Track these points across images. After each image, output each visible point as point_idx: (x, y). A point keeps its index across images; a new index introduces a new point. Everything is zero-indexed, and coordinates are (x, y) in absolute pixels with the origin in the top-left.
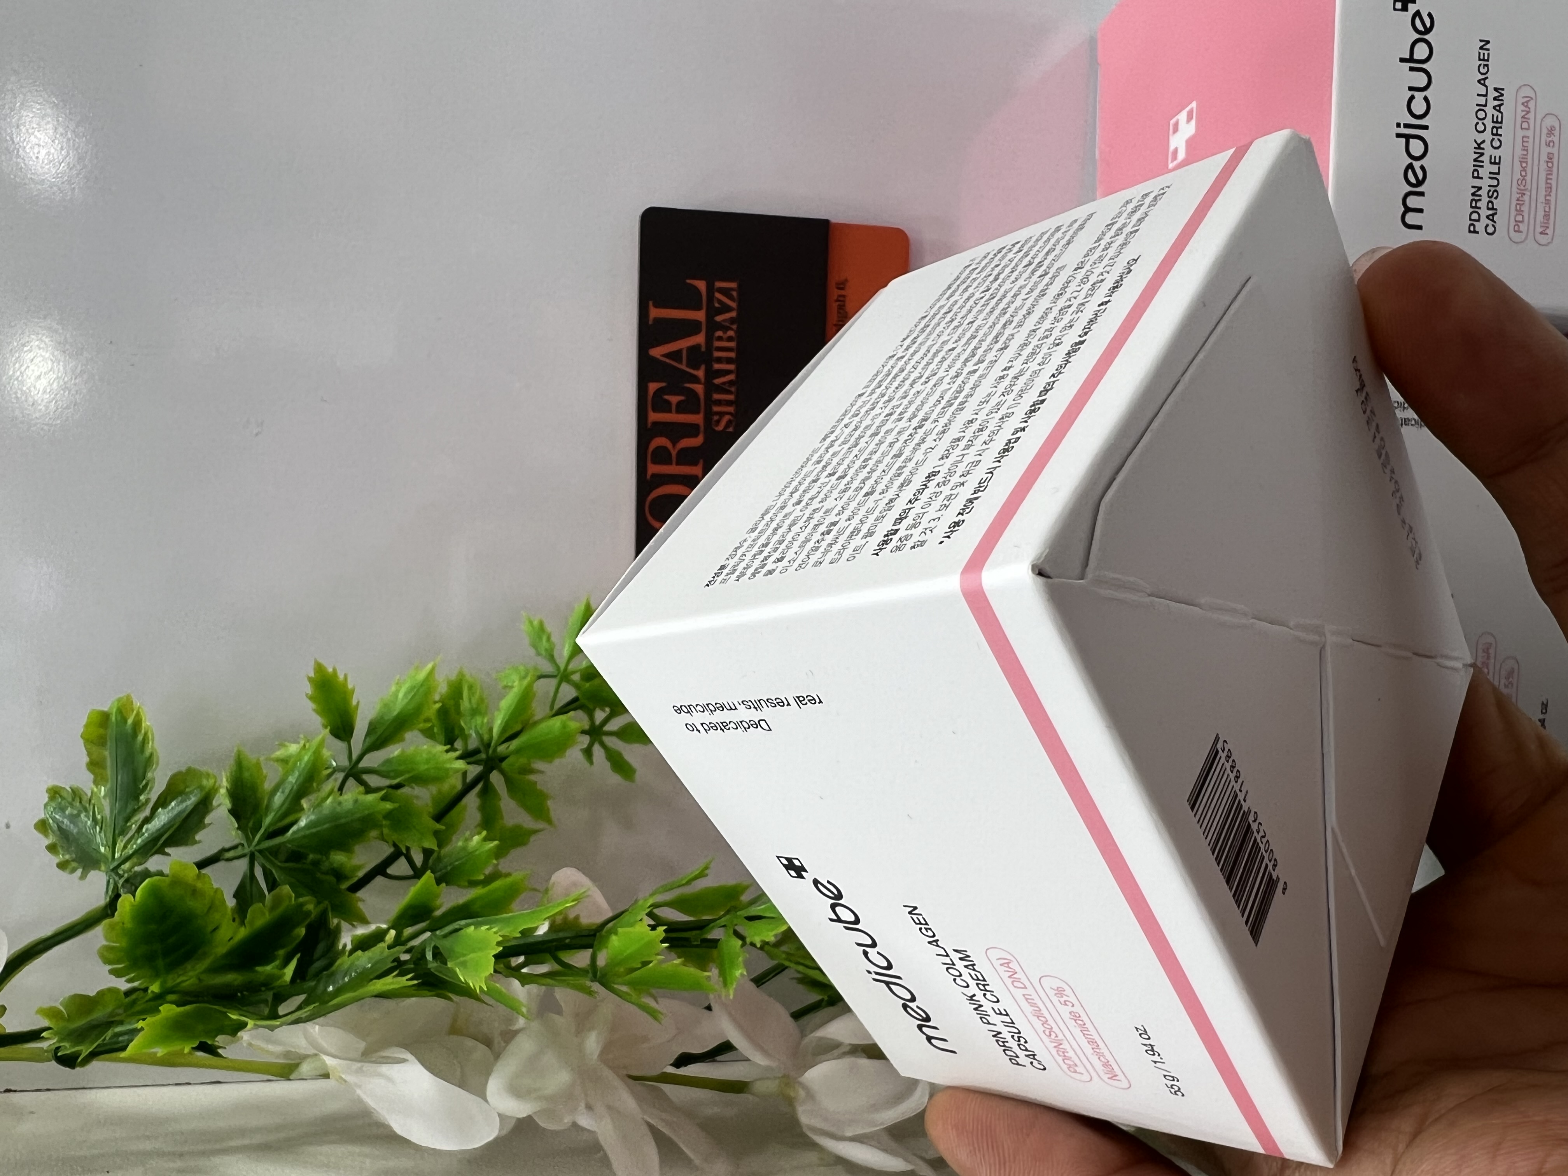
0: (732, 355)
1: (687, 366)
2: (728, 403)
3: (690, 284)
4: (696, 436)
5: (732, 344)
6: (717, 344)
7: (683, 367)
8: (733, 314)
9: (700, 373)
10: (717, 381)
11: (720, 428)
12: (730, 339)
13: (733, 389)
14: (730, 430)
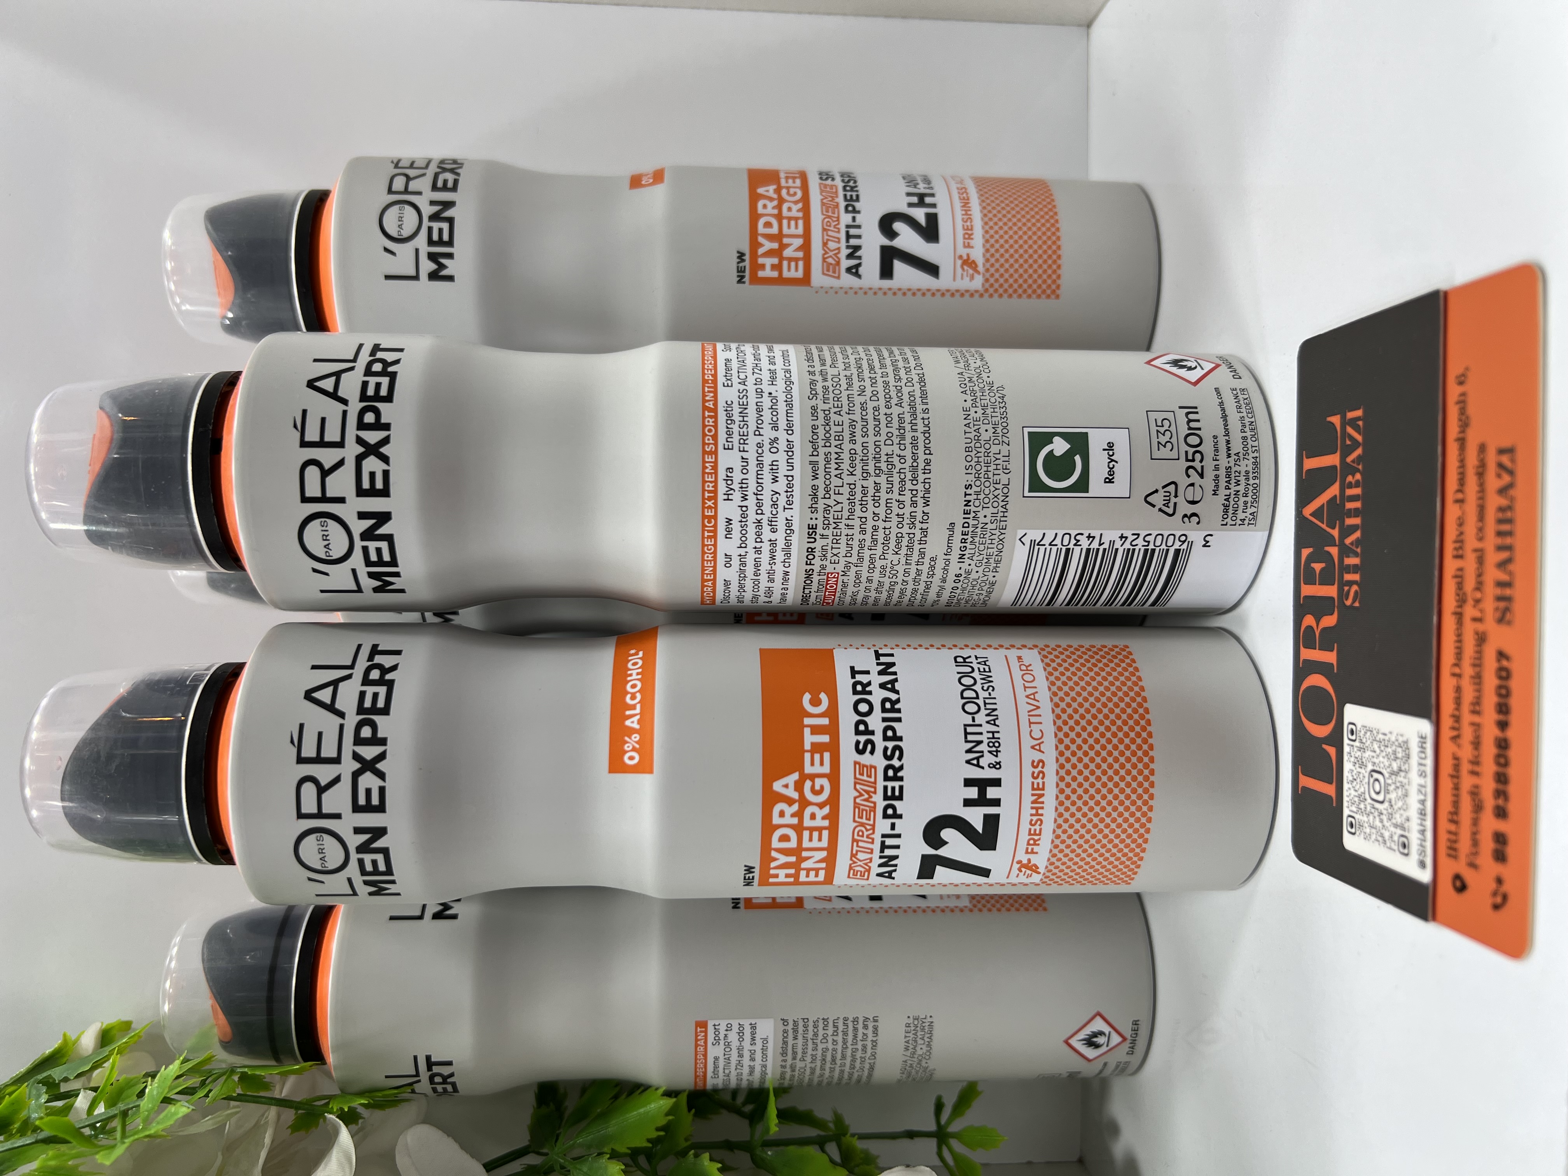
0: (1358, 505)
1: (1327, 526)
2: (1355, 569)
3: (1330, 422)
4: (1332, 614)
5: (1357, 491)
6: (1349, 492)
7: (1324, 526)
8: (1359, 451)
9: (1335, 533)
10: (1348, 541)
11: (1348, 603)
12: (1357, 484)
13: (1359, 550)
14: (1357, 604)
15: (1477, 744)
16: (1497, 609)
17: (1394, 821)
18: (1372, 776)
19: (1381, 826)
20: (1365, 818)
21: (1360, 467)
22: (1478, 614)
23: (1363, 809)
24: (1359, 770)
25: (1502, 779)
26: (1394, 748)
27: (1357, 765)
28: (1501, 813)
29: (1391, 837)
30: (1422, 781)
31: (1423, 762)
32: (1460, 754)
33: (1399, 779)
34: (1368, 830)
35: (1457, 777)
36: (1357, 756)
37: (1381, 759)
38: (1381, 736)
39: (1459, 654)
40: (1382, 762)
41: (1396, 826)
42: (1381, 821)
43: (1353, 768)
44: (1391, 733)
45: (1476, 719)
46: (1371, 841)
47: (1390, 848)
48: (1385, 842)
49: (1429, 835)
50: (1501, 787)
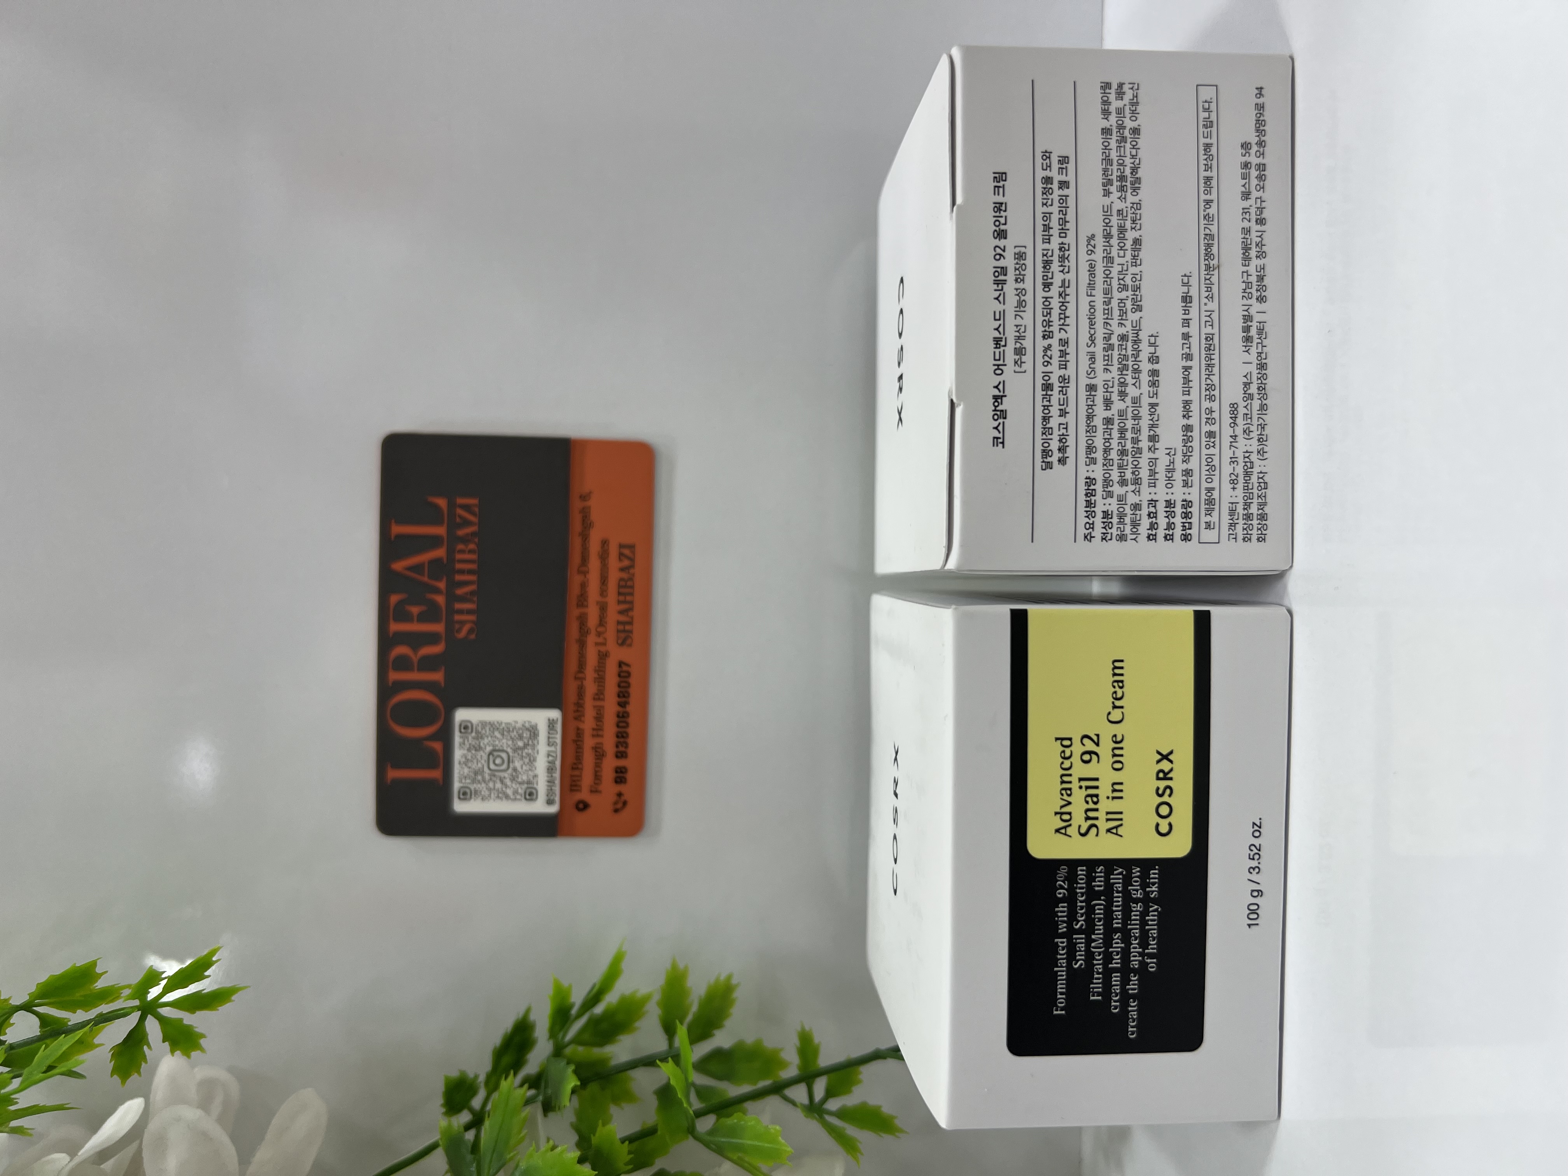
0: (474, 566)
1: (429, 578)
2: (469, 612)
3: (430, 501)
4: (437, 645)
5: (474, 557)
6: (458, 556)
7: (425, 579)
8: (474, 528)
9: (442, 585)
10: (460, 592)
11: (463, 634)
12: (471, 552)
13: (475, 599)
14: (473, 637)
15: (599, 718)
16: (618, 638)
17: (520, 780)
18: (493, 755)
19: (503, 786)
20: (483, 785)
21: (476, 540)
22: (600, 640)
23: (481, 780)
24: (477, 753)
25: (622, 736)
26: (521, 732)
27: (473, 752)
28: (621, 755)
29: (516, 792)
30: (552, 749)
31: (551, 736)
32: (581, 726)
33: (526, 751)
34: (487, 793)
35: (582, 741)
36: (473, 743)
37: (504, 741)
38: (503, 725)
39: (582, 665)
40: (505, 743)
41: (520, 783)
42: (502, 783)
43: (470, 754)
44: (516, 722)
45: (599, 703)
46: (492, 801)
47: (515, 799)
48: (507, 797)
49: (558, 782)
50: (622, 740)
